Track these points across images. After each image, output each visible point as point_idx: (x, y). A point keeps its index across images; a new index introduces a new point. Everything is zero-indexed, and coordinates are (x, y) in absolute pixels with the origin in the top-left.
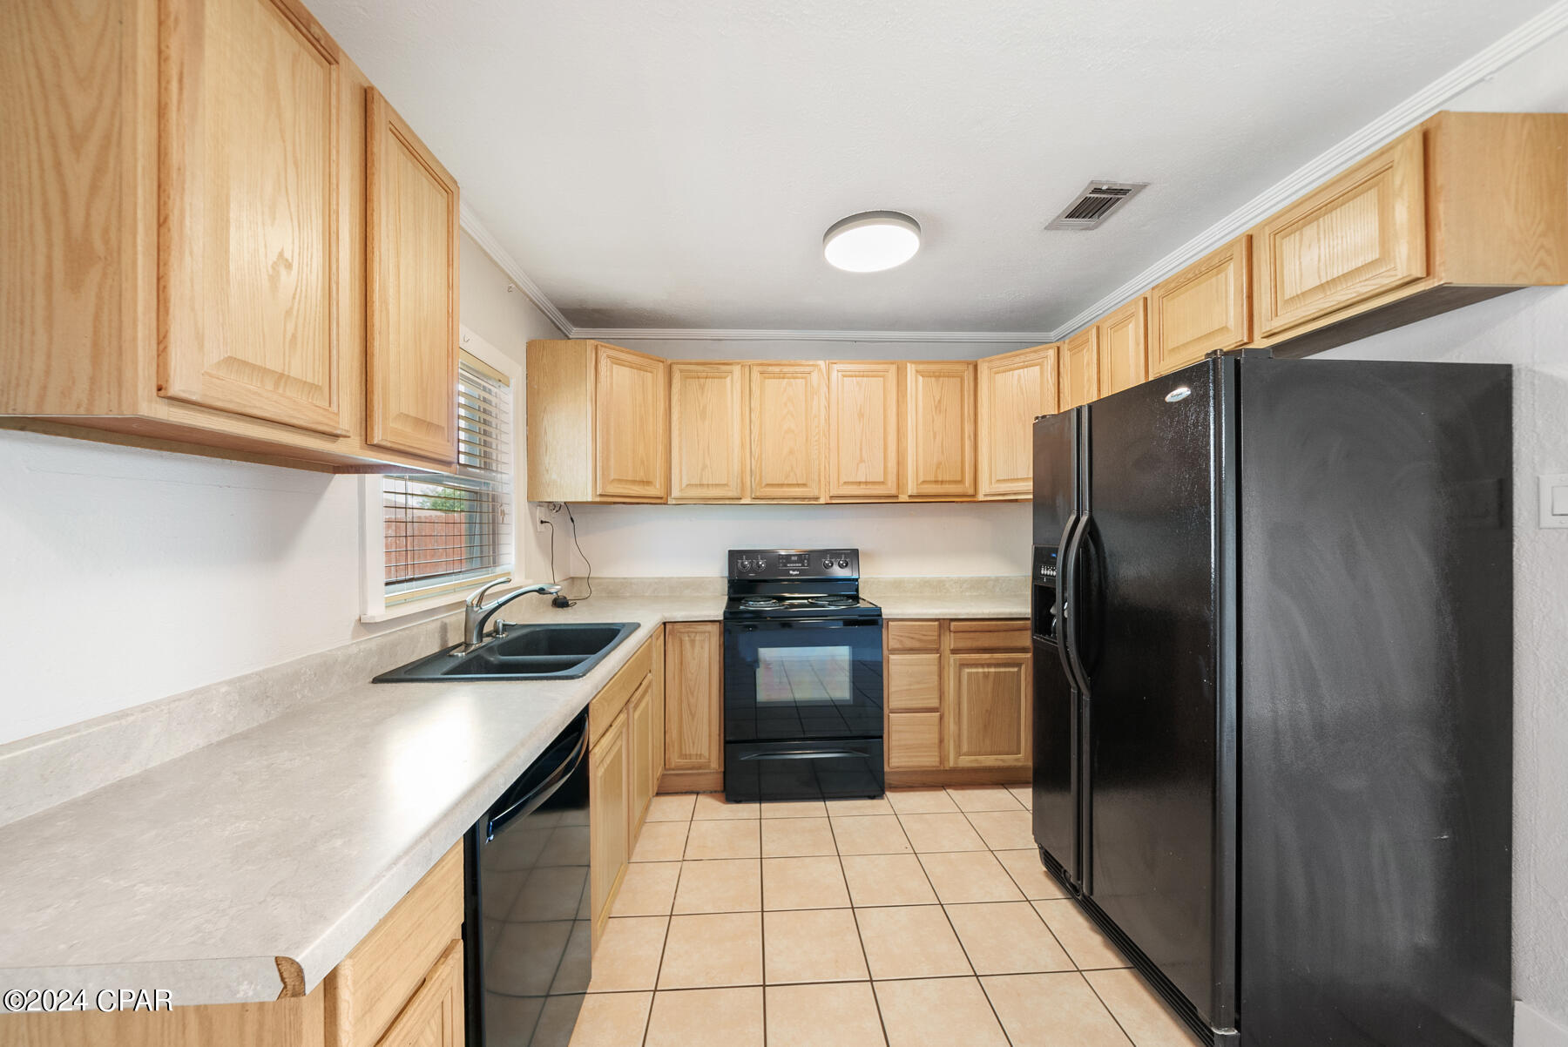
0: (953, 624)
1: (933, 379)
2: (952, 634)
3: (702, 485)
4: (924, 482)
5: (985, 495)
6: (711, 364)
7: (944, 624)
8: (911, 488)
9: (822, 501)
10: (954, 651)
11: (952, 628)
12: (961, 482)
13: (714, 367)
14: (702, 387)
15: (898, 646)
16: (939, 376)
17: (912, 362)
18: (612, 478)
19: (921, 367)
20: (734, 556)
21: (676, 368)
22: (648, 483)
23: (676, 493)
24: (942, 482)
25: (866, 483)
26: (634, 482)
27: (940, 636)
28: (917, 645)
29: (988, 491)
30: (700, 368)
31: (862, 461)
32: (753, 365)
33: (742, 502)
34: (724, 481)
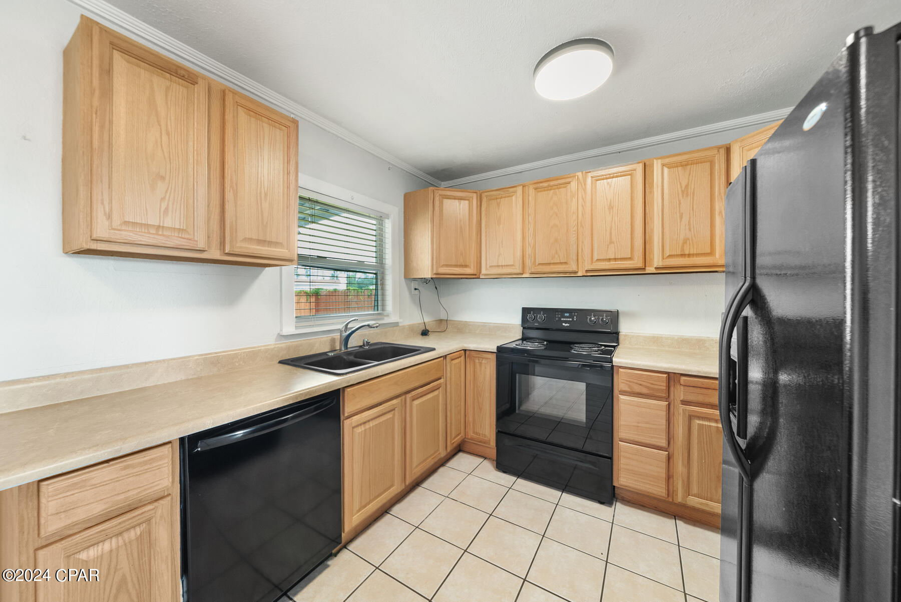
0: (683, 378)
1: (680, 168)
2: (682, 388)
3: (498, 266)
4: (670, 256)
6: (503, 189)
7: (672, 378)
8: (657, 261)
9: (580, 274)
10: (684, 402)
11: (682, 382)
12: (711, 253)
13: (506, 191)
14: (498, 205)
15: (627, 389)
16: (686, 165)
17: (657, 159)
18: (443, 264)
19: (667, 161)
20: (526, 311)
21: (484, 195)
22: (466, 266)
23: (484, 271)
24: (689, 255)
25: (615, 259)
26: (456, 266)
27: (669, 387)
28: (645, 391)
30: (498, 192)
31: (611, 242)
32: (530, 184)
33: (524, 276)
34: (511, 263)
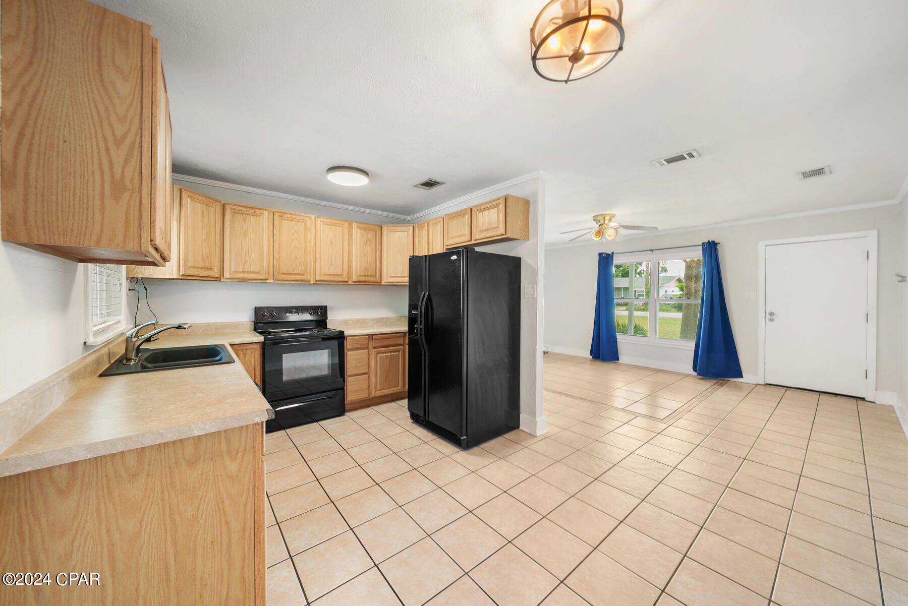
0: (374, 336)
1: (364, 231)
2: (374, 341)
3: (244, 272)
4: (360, 276)
5: (385, 282)
6: (250, 207)
7: (371, 336)
8: (354, 279)
9: (312, 282)
10: (374, 348)
11: (374, 338)
12: (375, 276)
13: (252, 210)
14: (245, 220)
15: (351, 347)
16: (367, 230)
17: (355, 222)
18: (190, 265)
19: (359, 225)
20: (258, 310)
21: (228, 208)
22: (211, 269)
23: (227, 275)
24: (367, 276)
25: (334, 275)
26: (202, 268)
27: (369, 342)
28: (359, 346)
29: (386, 281)
30: (244, 209)
31: (332, 264)
32: (276, 212)
33: (268, 281)
34: (258, 270)
